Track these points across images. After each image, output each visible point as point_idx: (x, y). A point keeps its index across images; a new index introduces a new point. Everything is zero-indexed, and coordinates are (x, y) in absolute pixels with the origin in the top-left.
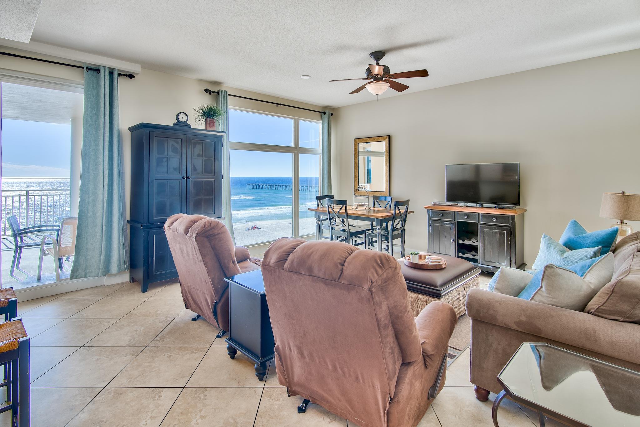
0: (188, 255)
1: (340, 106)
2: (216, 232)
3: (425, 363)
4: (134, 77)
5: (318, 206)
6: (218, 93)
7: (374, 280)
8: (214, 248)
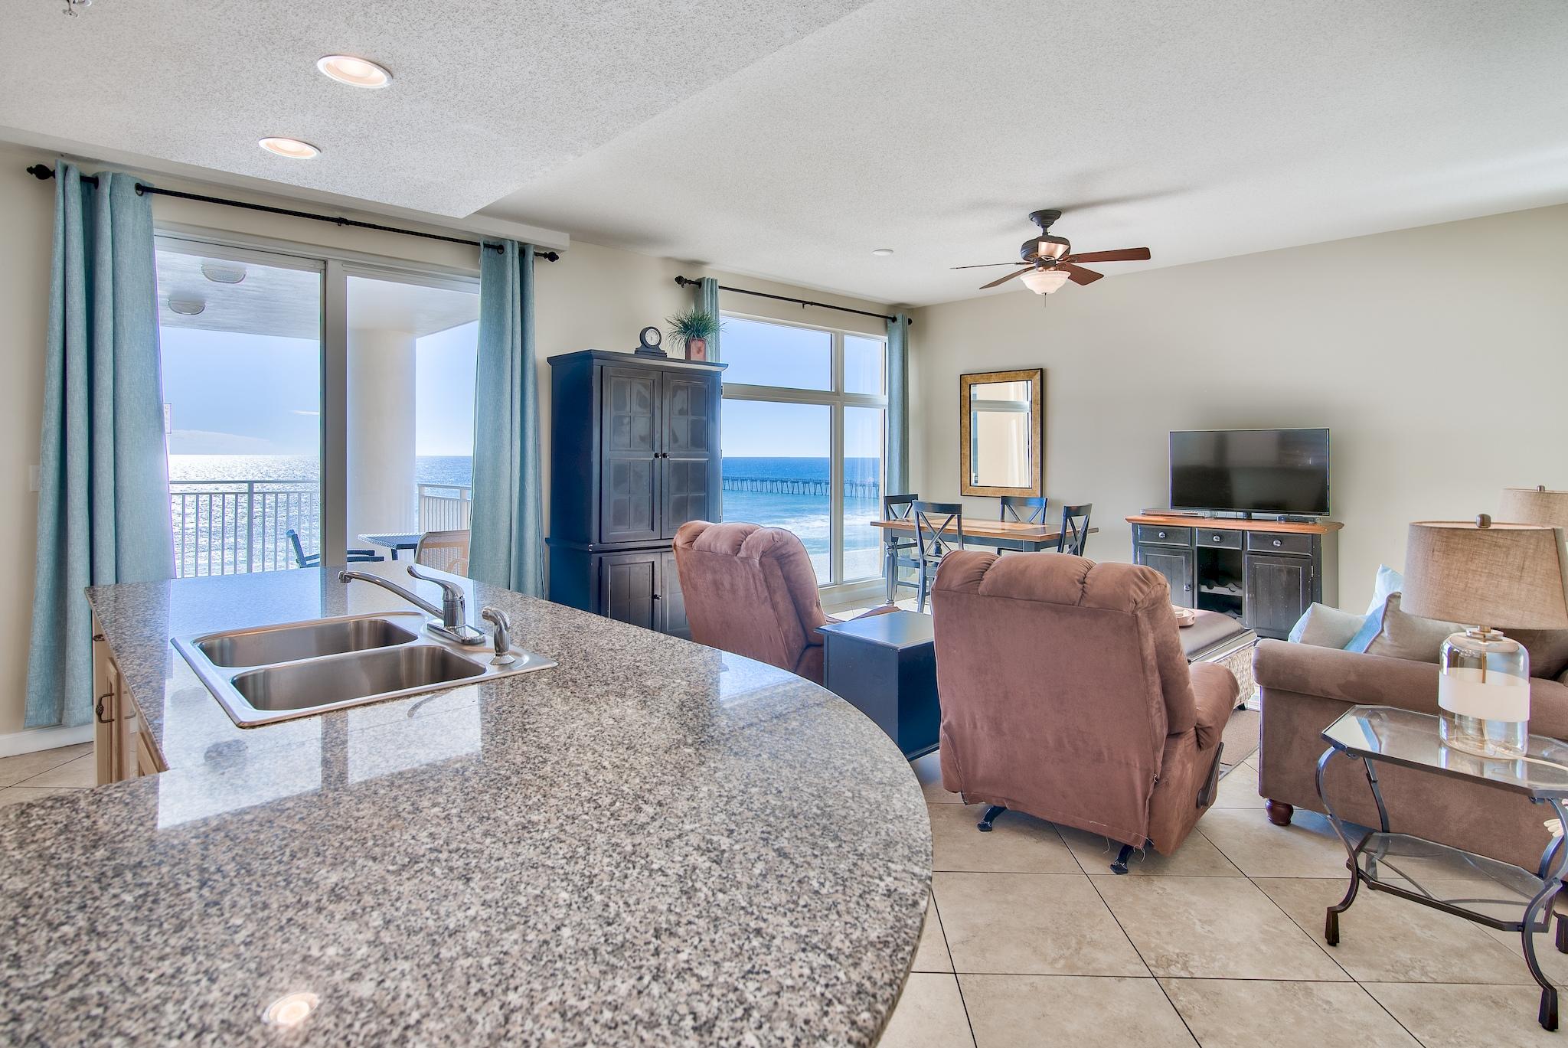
0: (733, 590)
1: (926, 304)
2: (790, 549)
3: (1198, 741)
4: (557, 258)
5: (889, 519)
6: (699, 283)
7: (1138, 600)
8: (787, 579)
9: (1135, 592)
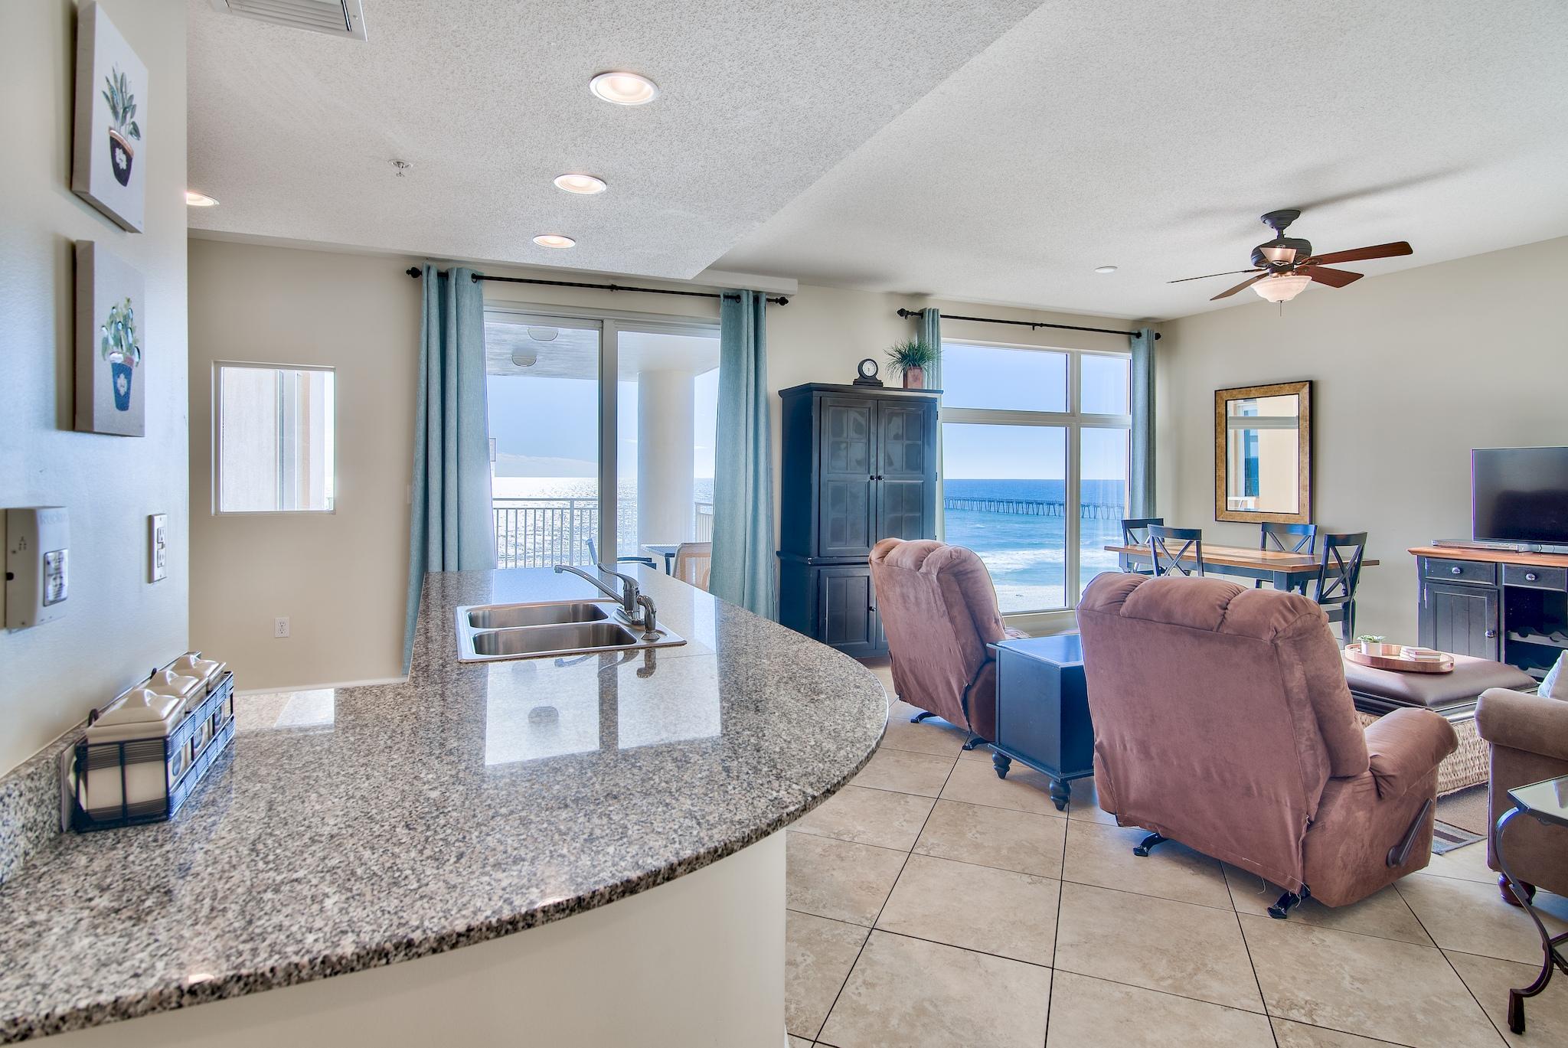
0: (917, 603)
1: (1177, 317)
2: (969, 567)
3: (1378, 790)
4: (787, 302)
5: (1127, 543)
6: (921, 314)
7: (1280, 629)
8: (965, 595)
9: (1277, 620)
